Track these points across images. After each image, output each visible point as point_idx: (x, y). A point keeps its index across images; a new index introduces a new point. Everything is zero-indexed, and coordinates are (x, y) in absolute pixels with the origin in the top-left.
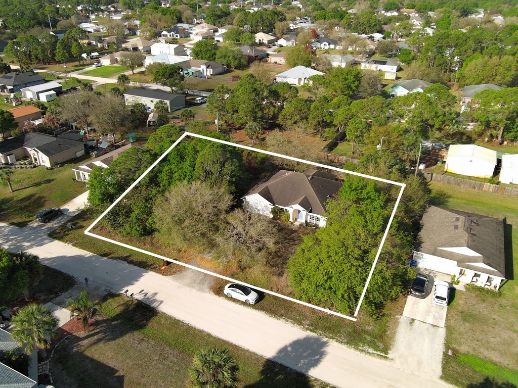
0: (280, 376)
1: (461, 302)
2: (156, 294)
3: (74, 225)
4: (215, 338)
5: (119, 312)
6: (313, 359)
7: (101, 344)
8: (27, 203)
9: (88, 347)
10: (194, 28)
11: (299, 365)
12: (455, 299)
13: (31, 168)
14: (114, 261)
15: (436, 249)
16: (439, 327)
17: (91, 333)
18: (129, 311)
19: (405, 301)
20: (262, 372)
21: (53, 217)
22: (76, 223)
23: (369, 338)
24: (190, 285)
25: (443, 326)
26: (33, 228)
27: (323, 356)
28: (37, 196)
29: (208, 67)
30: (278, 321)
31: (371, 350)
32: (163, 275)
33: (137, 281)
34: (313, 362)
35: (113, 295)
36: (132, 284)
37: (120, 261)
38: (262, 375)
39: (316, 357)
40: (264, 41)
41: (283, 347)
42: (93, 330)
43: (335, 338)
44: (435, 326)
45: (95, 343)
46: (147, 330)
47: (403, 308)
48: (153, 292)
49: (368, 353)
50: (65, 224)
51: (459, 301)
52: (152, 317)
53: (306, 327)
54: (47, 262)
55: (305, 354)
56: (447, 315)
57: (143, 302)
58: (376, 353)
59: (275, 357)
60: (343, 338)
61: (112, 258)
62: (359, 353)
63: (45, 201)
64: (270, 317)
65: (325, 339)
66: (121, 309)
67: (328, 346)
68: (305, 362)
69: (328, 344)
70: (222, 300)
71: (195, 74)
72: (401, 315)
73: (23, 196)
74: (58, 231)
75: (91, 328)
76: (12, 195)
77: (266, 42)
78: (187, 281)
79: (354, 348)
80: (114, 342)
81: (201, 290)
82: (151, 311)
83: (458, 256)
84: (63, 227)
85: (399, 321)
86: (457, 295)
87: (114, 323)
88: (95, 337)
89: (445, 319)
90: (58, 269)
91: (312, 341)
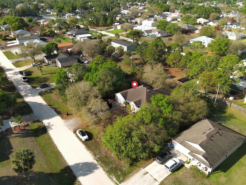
0: (67, 174)
1: (181, 173)
2: (53, 125)
3: (50, 91)
4: (57, 149)
5: (35, 128)
6: (86, 173)
7: (17, 138)
8: (42, 80)
9: (13, 137)
10: (172, 14)
11: (78, 173)
12: (179, 171)
13: (55, 67)
14: (51, 108)
15: (184, 141)
16: (157, 181)
17: (19, 132)
18: (39, 129)
19: (152, 163)
20: (62, 170)
21: (46, 87)
22: (51, 91)
23: (119, 173)
24: (67, 126)
25: (159, 182)
26: (37, 90)
27: (91, 173)
28: (47, 78)
29: (159, 33)
30: (87, 152)
31: (114, 179)
32: (62, 119)
33: (51, 118)
34: (85, 174)
35: (38, 121)
36: (48, 119)
37: (53, 109)
38: (61, 171)
39: (88, 173)
40: (201, 23)
41: (79, 163)
42: (20, 132)
43: (103, 168)
44: (156, 180)
45: (16, 137)
46: (38, 138)
47: (148, 165)
48: (52, 124)
49: (112, 180)
50: (47, 90)
51: (180, 173)
52: (44, 133)
53: (96, 158)
54: (30, 103)
55: (85, 169)
56: (167, 177)
57: (46, 127)
58: (116, 181)
59: (72, 166)
60: (107, 169)
61: (51, 107)
62: (108, 178)
63: (48, 80)
64: (86, 149)
65: (99, 166)
66: (37, 127)
67: (97, 170)
68: (81, 172)
69: (98, 169)
70: (74, 136)
71: (152, 36)
72: (144, 168)
73: (44, 77)
74: (43, 93)
75: (20, 131)
76: (41, 76)
77: (202, 23)
78: (68, 124)
79: (108, 175)
80: (22, 138)
81: (70, 129)
82: (46, 131)
83: (194, 148)
84: (46, 92)
85: (140, 171)
86: (182, 169)
87: (30, 132)
88: (18, 135)
89: (164, 179)
90: (31, 106)
91: (93, 165)
